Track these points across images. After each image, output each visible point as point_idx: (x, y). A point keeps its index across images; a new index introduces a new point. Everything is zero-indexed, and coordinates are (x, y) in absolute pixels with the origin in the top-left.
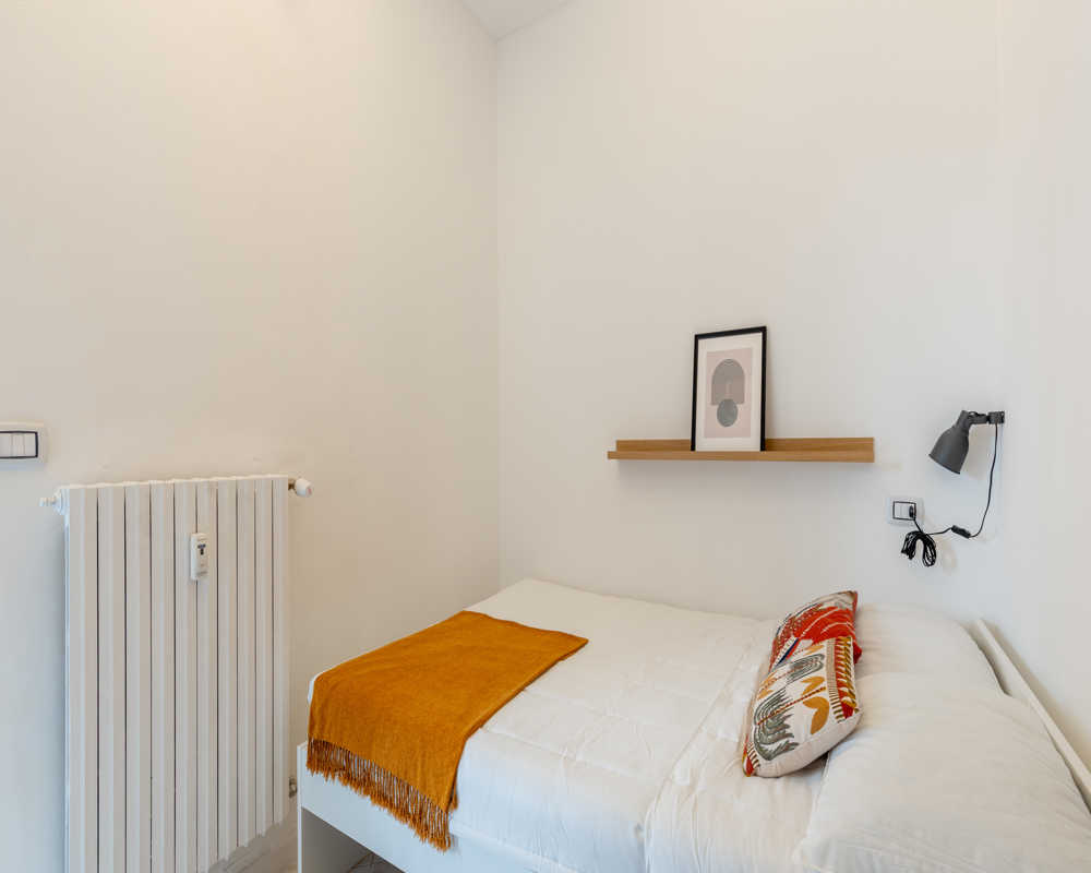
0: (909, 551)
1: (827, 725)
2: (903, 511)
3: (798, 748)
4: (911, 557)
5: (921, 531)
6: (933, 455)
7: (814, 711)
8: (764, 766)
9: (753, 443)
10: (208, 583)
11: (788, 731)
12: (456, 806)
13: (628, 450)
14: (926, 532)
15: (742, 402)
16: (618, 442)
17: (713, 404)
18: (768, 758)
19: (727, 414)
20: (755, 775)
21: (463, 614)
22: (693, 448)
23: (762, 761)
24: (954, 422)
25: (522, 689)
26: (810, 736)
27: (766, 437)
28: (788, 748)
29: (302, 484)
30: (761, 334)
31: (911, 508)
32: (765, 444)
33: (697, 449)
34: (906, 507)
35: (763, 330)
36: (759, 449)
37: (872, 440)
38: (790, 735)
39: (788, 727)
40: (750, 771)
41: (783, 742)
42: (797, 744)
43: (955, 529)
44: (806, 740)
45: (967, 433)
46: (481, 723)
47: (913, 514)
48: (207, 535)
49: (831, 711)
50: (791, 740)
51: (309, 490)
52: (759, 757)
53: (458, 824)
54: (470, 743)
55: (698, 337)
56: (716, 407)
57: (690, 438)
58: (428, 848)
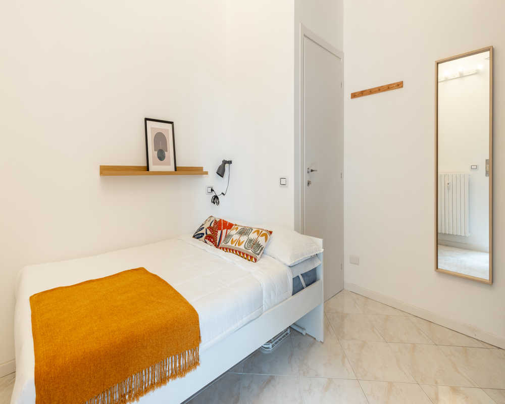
5: (216, 195)
6: (217, 173)
7: (264, 237)
9: (172, 168)
11: (261, 245)
15: (167, 151)
17: (155, 150)
19: (161, 156)
22: (148, 169)
24: (221, 163)
27: (177, 166)
32: (176, 169)
33: (150, 170)
34: (210, 189)
36: (174, 171)
37: (202, 167)
40: (256, 260)
41: (260, 249)
42: (263, 247)
43: (222, 193)
45: (224, 166)
49: (268, 235)
52: (257, 256)
55: (146, 119)
56: (157, 152)
57: (146, 165)
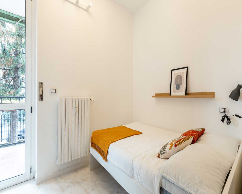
0: (223, 120)
1: (172, 149)
2: (222, 110)
3: (167, 153)
4: (223, 122)
5: (226, 116)
6: (230, 97)
7: (171, 146)
8: (161, 156)
9: (183, 94)
10: (77, 114)
11: (165, 149)
12: (108, 154)
13: (157, 96)
14: (227, 115)
15: (182, 84)
16: (155, 94)
17: (175, 85)
18: (162, 154)
19: (178, 87)
20: (159, 158)
21: (122, 126)
22: (170, 95)
23: (160, 155)
24: (236, 88)
25: (124, 138)
26: (169, 150)
27: (187, 92)
28: (165, 153)
29: (92, 99)
30: (186, 69)
31: (225, 110)
32: (187, 94)
34: (223, 110)
35: (187, 68)
36: (185, 95)
37: (214, 93)
38: (166, 150)
39: (166, 148)
40: (158, 157)
41: (164, 151)
42: (166, 152)
43: (236, 115)
44: (168, 151)
45: (240, 90)
46: (114, 142)
47: (225, 111)
48: (77, 106)
49: (173, 146)
50: (166, 151)
51: (93, 100)
52: (160, 154)
53: (108, 157)
54: (111, 144)
55: (172, 70)
56: (176, 86)
57: (169, 93)
58: (104, 161)
